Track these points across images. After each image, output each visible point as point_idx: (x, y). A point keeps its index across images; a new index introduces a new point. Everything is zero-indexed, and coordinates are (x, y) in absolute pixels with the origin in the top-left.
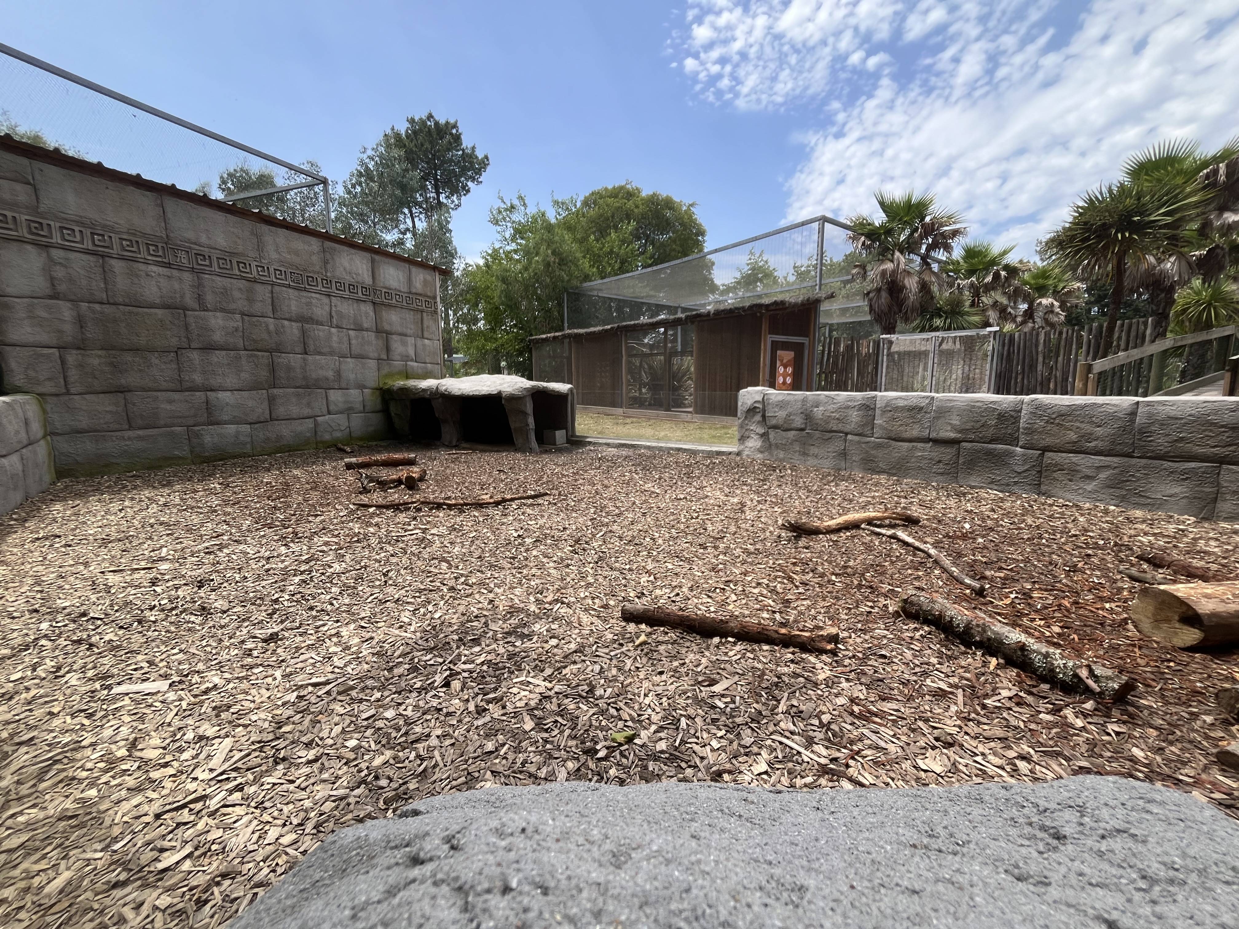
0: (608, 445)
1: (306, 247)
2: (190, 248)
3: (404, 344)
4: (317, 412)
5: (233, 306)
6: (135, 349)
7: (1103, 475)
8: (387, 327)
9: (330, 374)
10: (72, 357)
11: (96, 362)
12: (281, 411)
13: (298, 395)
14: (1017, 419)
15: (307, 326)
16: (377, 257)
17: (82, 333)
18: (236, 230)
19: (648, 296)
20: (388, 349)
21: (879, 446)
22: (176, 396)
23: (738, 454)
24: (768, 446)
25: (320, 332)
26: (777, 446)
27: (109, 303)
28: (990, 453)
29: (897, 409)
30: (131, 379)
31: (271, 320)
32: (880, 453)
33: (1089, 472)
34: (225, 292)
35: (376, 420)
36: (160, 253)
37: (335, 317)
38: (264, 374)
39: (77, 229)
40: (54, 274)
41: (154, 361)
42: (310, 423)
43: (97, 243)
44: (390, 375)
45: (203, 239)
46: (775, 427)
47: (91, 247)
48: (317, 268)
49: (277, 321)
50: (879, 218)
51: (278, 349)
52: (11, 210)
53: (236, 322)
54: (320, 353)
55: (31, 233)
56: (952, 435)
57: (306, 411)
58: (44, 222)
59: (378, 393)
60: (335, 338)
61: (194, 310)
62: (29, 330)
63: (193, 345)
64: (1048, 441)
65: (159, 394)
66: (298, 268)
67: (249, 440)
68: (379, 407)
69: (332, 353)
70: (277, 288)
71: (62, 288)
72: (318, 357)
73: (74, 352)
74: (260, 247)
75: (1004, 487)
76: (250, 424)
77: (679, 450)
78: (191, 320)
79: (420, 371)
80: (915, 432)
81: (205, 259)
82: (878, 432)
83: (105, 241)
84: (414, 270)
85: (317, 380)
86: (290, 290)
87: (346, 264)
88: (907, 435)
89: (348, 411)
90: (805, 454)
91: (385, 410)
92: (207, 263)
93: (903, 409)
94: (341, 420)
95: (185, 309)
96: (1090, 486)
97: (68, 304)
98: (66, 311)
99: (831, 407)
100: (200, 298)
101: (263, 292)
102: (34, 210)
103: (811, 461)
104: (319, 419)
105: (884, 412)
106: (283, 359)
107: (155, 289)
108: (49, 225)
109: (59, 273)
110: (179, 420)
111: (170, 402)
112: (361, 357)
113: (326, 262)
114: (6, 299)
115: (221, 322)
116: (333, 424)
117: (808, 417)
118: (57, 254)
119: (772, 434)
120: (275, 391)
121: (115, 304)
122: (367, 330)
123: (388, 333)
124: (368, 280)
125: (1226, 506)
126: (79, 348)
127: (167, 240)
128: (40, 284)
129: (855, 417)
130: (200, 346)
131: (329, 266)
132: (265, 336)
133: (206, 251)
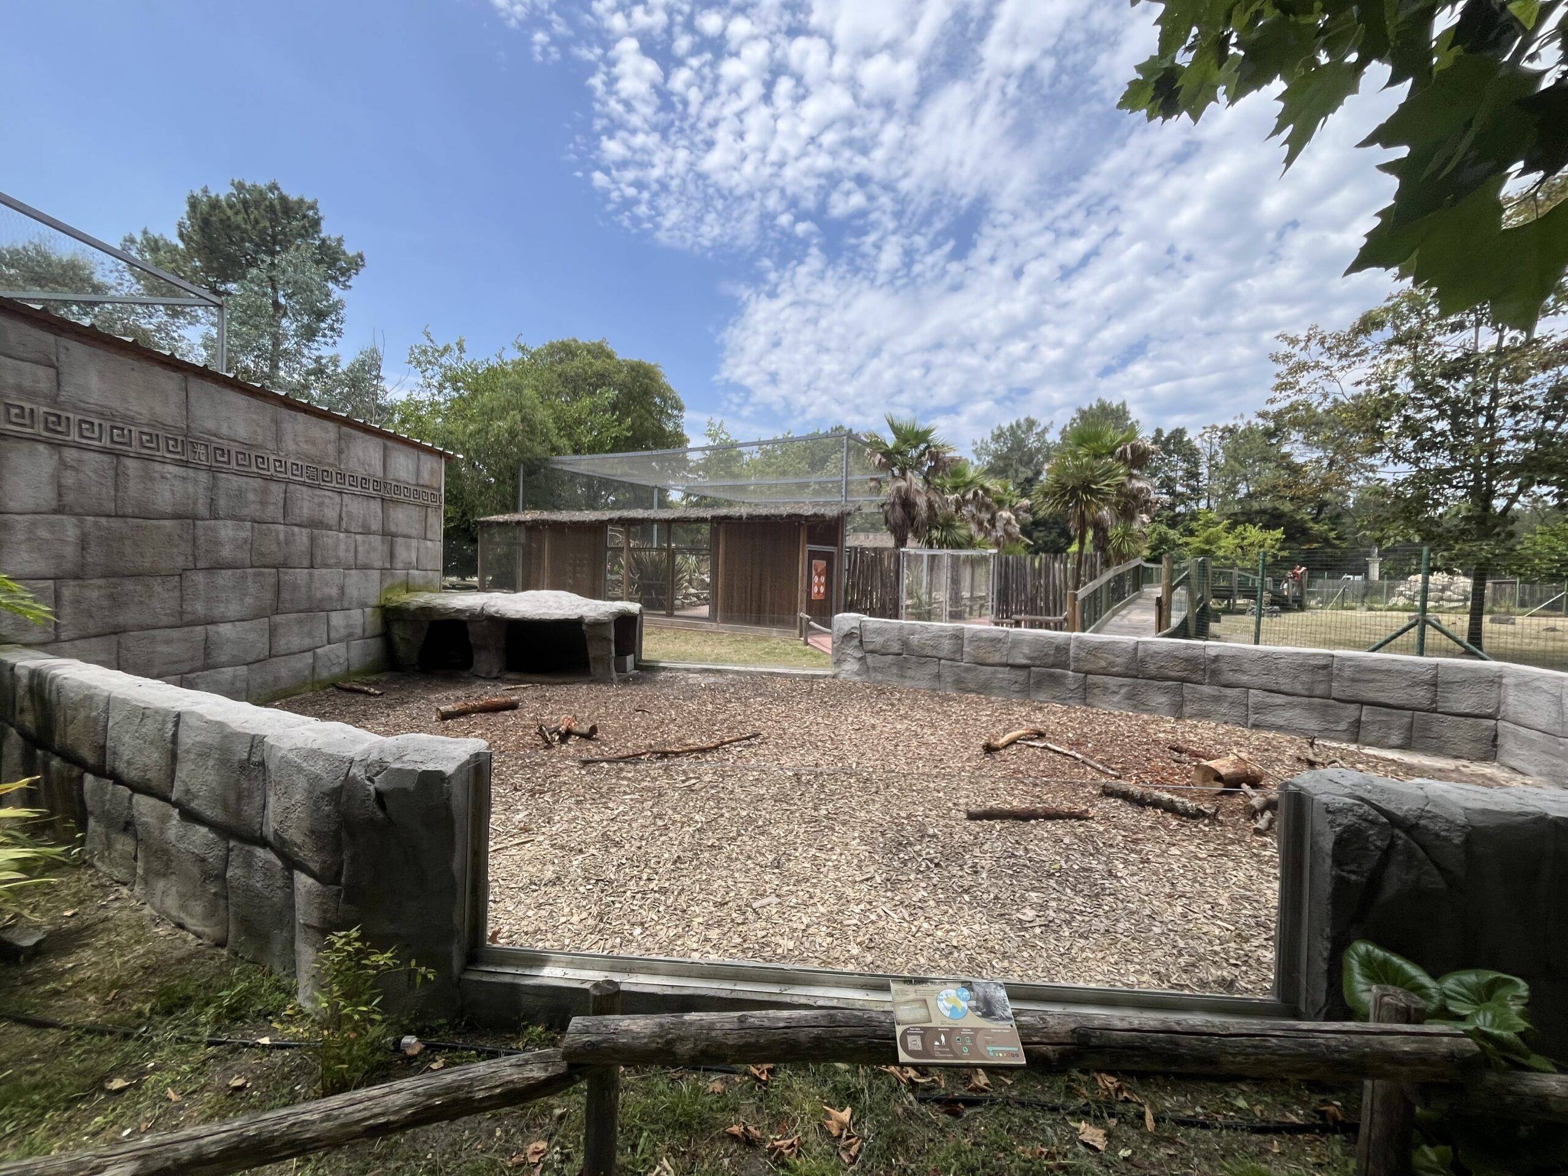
0: (688, 670)
1: (323, 435)
2: (209, 441)
3: (408, 548)
4: (317, 641)
5: (245, 512)
6: (136, 575)
7: (1123, 691)
8: (393, 529)
9: (334, 592)
10: (68, 591)
11: (95, 594)
12: (282, 644)
13: (300, 622)
14: (1067, 650)
15: (316, 532)
16: (389, 444)
17: (83, 557)
18: (255, 417)
19: (626, 475)
20: (392, 556)
21: (967, 670)
22: (175, 634)
23: (834, 677)
24: (865, 669)
25: (329, 538)
26: (875, 669)
27: (117, 516)
28: (1051, 675)
29: (981, 639)
30: (129, 616)
31: (282, 527)
32: (969, 676)
33: (1115, 689)
34: (240, 494)
35: (375, 645)
36: (179, 449)
37: (345, 519)
38: (268, 596)
39: (96, 422)
40: (63, 481)
41: (158, 588)
42: (308, 658)
43: (116, 439)
44: (391, 588)
45: (224, 430)
46: (872, 652)
47: (108, 444)
48: (331, 460)
49: (288, 528)
50: (890, 440)
51: (284, 565)
52: (29, 400)
53: (245, 532)
54: (326, 566)
55: (47, 429)
56: (1024, 661)
57: (307, 642)
58: (64, 414)
59: (378, 611)
60: (342, 546)
61: (203, 519)
62: (25, 556)
63: (200, 565)
64: (1088, 667)
65: (156, 632)
66: (313, 461)
67: (244, 686)
68: (378, 631)
69: (337, 565)
70: (291, 487)
71: (70, 498)
72: (324, 571)
73: (72, 583)
74: (278, 438)
75: (1063, 701)
76: (248, 664)
77: (771, 674)
78: (200, 532)
79: (421, 582)
80: (996, 658)
81: (222, 455)
82: (966, 658)
83: (123, 436)
84: (424, 457)
85: (321, 601)
86: (304, 489)
87: (361, 454)
88: (990, 661)
89: (348, 638)
90: (903, 676)
91: (386, 635)
92: (225, 459)
93: (986, 640)
94: (338, 650)
95: (195, 518)
96: (1116, 698)
97: (74, 520)
98: (70, 529)
99: (926, 636)
100: (212, 503)
101: (276, 490)
102: (54, 401)
103: (908, 683)
104: (319, 651)
105: (971, 642)
106: (291, 576)
107: (167, 494)
108: (68, 418)
109: (69, 478)
110: (176, 666)
111: (168, 642)
112: (366, 567)
113: (340, 452)
114: (6, 517)
115: (230, 533)
116: (332, 656)
117: (905, 644)
118: (70, 454)
119: (869, 658)
120: (278, 618)
121: (124, 516)
122: (374, 533)
123: (394, 535)
124: (380, 473)
125: (1187, 710)
126: (77, 577)
127: (187, 432)
128: (46, 496)
129: (947, 645)
130: (207, 565)
131: (343, 456)
132: (274, 548)
133: (225, 444)
